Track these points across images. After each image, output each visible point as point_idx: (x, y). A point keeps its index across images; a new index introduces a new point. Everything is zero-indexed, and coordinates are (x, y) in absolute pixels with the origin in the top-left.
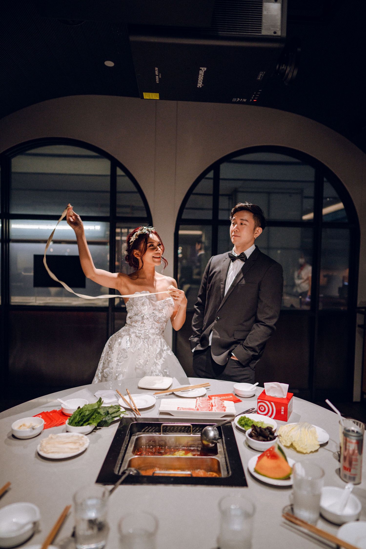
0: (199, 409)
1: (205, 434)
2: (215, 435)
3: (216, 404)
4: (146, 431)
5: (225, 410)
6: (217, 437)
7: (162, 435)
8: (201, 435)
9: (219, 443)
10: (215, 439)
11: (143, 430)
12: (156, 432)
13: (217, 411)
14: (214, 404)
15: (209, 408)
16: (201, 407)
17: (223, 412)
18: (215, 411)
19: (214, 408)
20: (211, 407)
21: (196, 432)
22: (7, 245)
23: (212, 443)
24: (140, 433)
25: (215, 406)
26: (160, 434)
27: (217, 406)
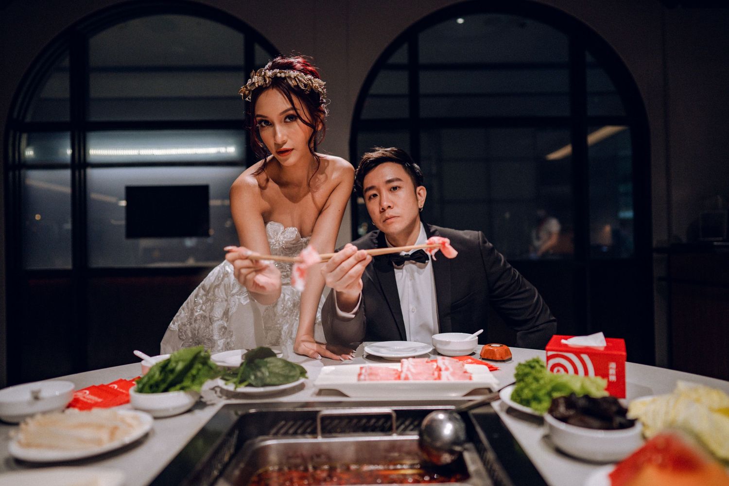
0: (410, 376)
1: (429, 434)
2: (456, 432)
3: (449, 367)
4: (282, 431)
5: (470, 378)
6: (462, 436)
7: (320, 439)
8: (420, 435)
9: (466, 449)
10: (456, 441)
11: (274, 431)
12: (304, 434)
13: (453, 380)
14: (443, 367)
15: (433, 374)
16: (412, 373)
17: (467, 381)
18: (448, 380)
19: (444, 374)
20: (436, 373)
21: (405, 430)
22: (82, 172)
23: (452, 452)
24: (266, 437)
25: (447, 369)
26: (316, 438)
27: (451, 370)
